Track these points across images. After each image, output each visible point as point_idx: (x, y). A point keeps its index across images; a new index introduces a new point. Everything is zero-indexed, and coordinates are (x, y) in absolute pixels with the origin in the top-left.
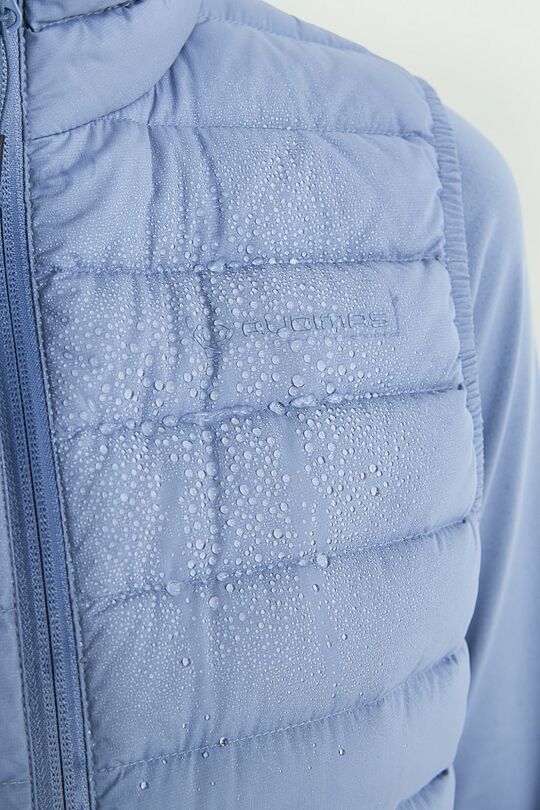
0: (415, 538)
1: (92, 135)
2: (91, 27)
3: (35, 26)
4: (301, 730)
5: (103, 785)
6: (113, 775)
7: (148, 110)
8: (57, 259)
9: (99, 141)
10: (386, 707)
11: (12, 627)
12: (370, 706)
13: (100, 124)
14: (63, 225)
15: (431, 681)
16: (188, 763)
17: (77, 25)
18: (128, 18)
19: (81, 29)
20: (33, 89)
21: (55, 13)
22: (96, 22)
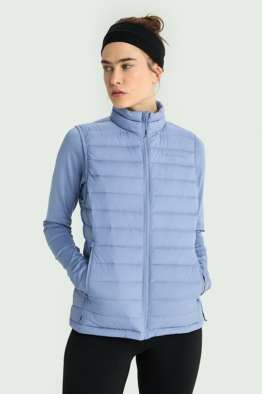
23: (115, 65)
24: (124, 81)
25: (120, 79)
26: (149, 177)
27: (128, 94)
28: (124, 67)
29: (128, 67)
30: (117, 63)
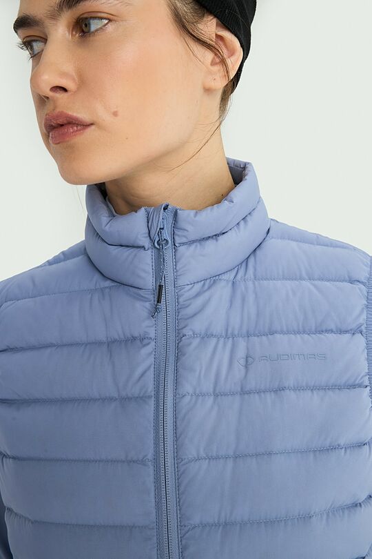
0: (333, 448)
1: (204, 284)
2: (201, 244)
3: (177, 245)
4: (270, 523)
5: (183, 532)
6: (187, 529)
7: (234, 274)
8: (185, 331)
9: (206, 287)
10: (314, 519)
11: (152, 467)
12: (306, 518)
13: (208, 281)
14: (188, 318)
15: (343, 512)
16: (219, 528)
17: (195, 244)
18: (217, 240)
19: (196, 246)
20: (177, 268)
21: (184, 240)
22: (203, 243)
23: (48, 23)
24: (82, 82)
25: (64, 75)
26: (177, 450)
27: (100, 127)
28: (82, 27)
29: (95, 25)
30: (54, 16)
